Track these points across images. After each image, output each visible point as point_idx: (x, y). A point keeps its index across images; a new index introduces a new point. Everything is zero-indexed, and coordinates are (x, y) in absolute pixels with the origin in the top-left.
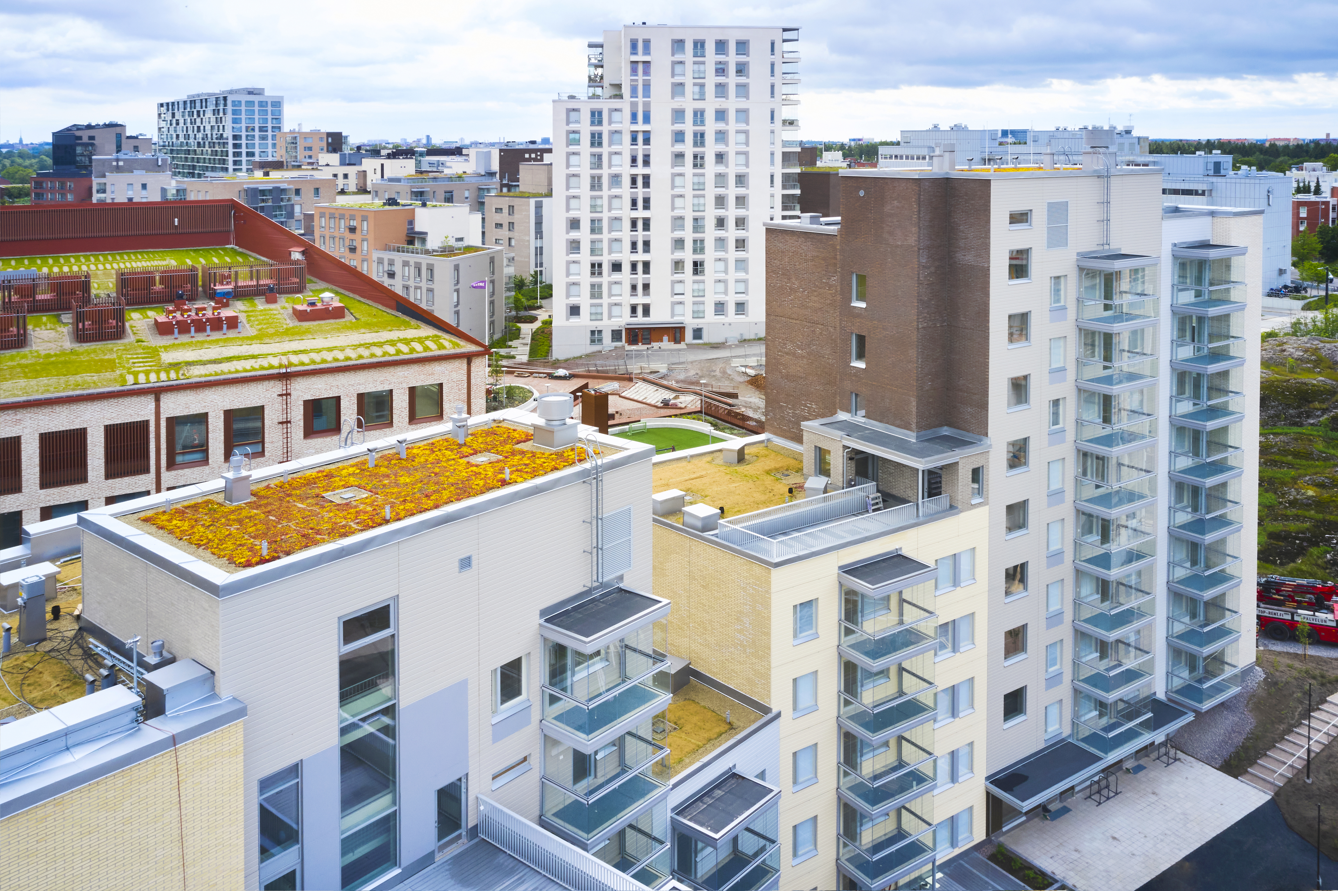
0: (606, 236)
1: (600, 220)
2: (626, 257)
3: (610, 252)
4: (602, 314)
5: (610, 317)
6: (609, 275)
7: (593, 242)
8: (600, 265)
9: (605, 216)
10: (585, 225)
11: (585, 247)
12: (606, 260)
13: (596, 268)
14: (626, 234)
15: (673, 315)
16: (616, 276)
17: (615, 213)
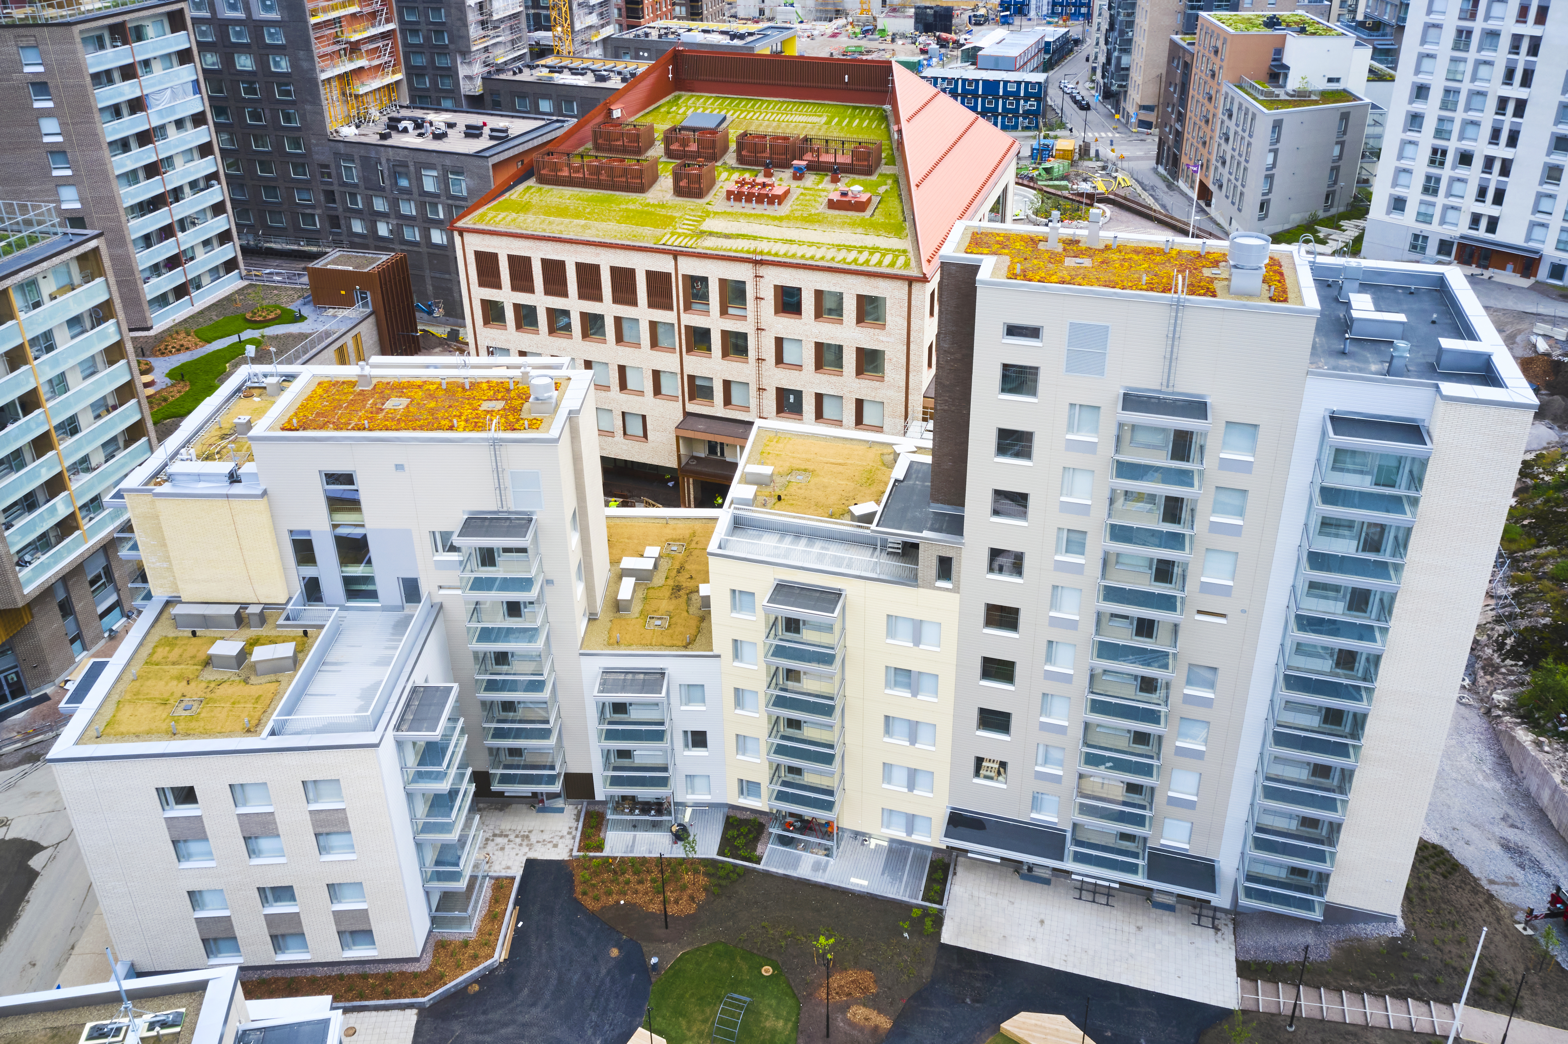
0: (1459, 115)
1: (1457, 92)
2: (1481, 148)
3: (1461, 138)
4: (1432, 216)
5: (1443, 222)
6: (1454, 168)
7: (1441, 120)
8: (1444, 153)
9: (1465, 87)
10: (1436, 95)
11: (1430, 124)
12: (1453, 146)
13: (1438, 156)
14: (1487, 117)
15: (1528, 239)
16: (1462, 172)
17: (1479, 86)
